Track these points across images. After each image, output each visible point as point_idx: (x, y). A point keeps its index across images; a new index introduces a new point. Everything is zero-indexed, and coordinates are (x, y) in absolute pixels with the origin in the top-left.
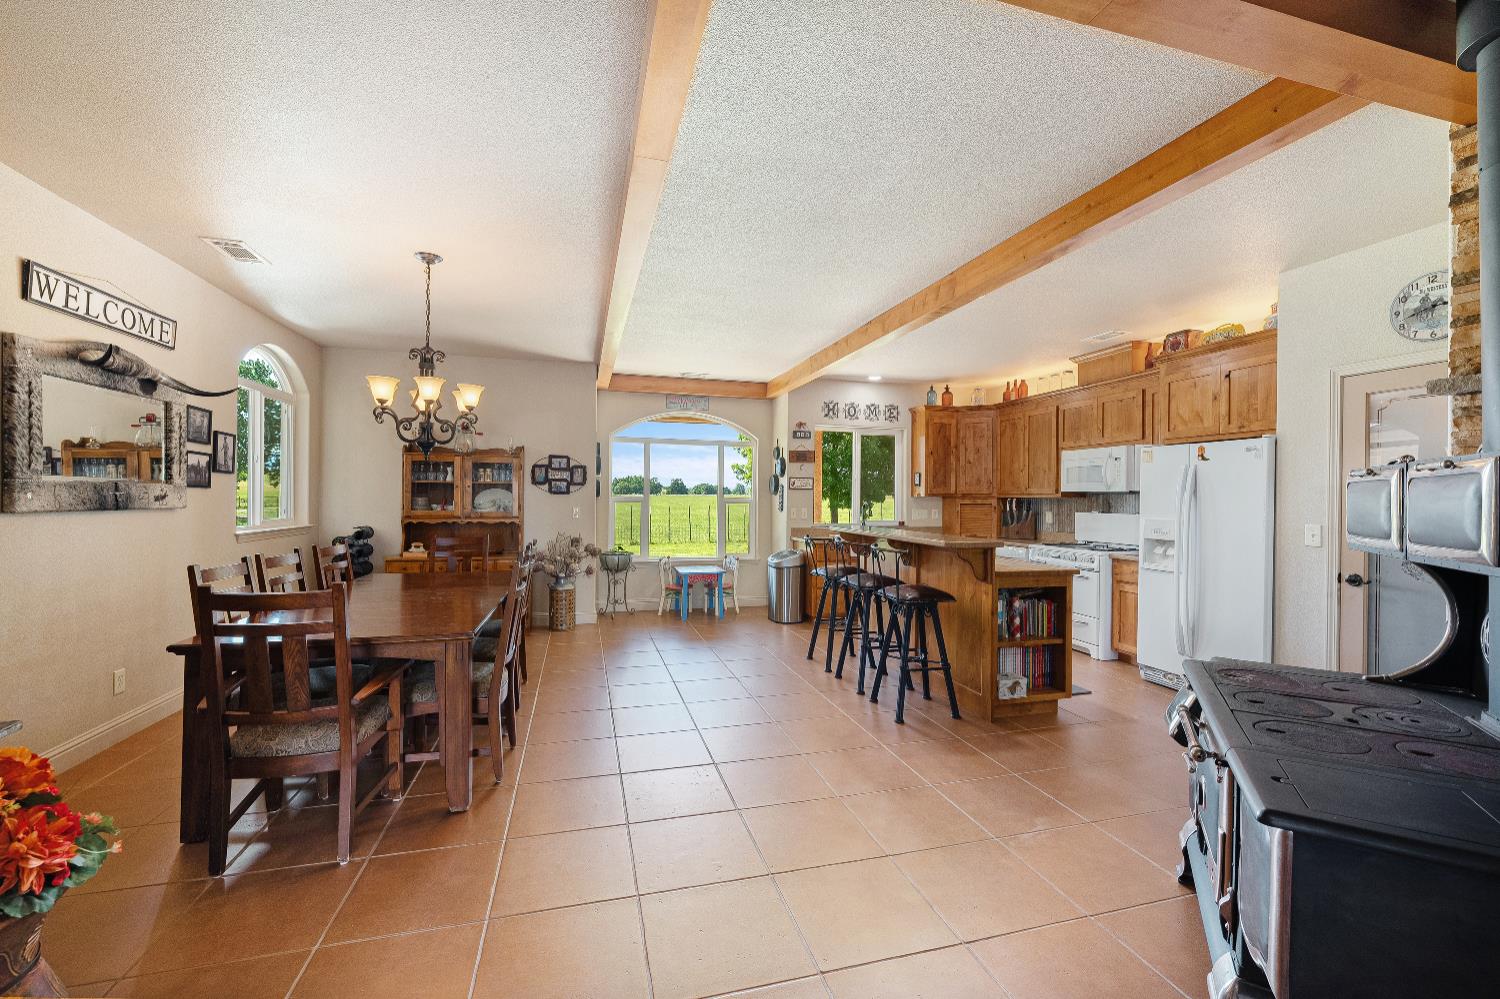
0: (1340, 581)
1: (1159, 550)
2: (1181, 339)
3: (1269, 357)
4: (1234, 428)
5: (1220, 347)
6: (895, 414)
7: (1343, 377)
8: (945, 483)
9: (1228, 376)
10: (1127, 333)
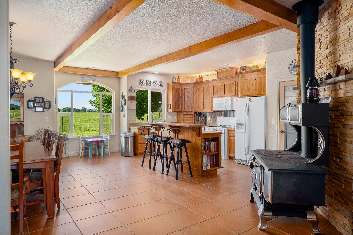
0: (279, 132)
1: (240, 127)
2: (245, 68)
3: (264, 75)
4: (257, 93)
5: (254, 71)
6: (162, 84)
7: (280, 82)
8: (178, 108)
9: (256, 79)
10: (231, 65)
